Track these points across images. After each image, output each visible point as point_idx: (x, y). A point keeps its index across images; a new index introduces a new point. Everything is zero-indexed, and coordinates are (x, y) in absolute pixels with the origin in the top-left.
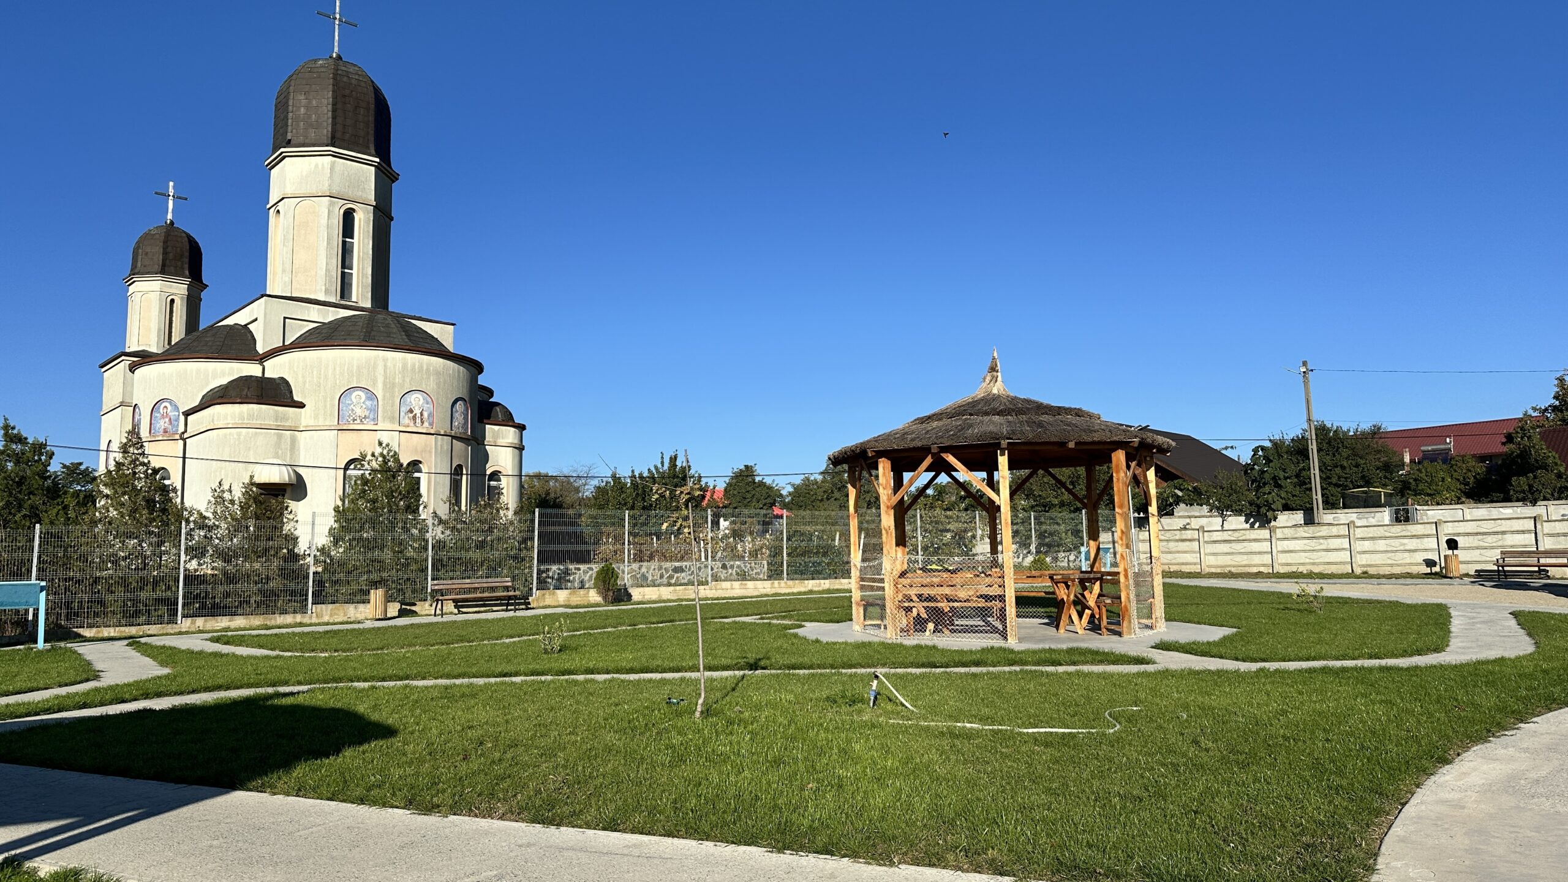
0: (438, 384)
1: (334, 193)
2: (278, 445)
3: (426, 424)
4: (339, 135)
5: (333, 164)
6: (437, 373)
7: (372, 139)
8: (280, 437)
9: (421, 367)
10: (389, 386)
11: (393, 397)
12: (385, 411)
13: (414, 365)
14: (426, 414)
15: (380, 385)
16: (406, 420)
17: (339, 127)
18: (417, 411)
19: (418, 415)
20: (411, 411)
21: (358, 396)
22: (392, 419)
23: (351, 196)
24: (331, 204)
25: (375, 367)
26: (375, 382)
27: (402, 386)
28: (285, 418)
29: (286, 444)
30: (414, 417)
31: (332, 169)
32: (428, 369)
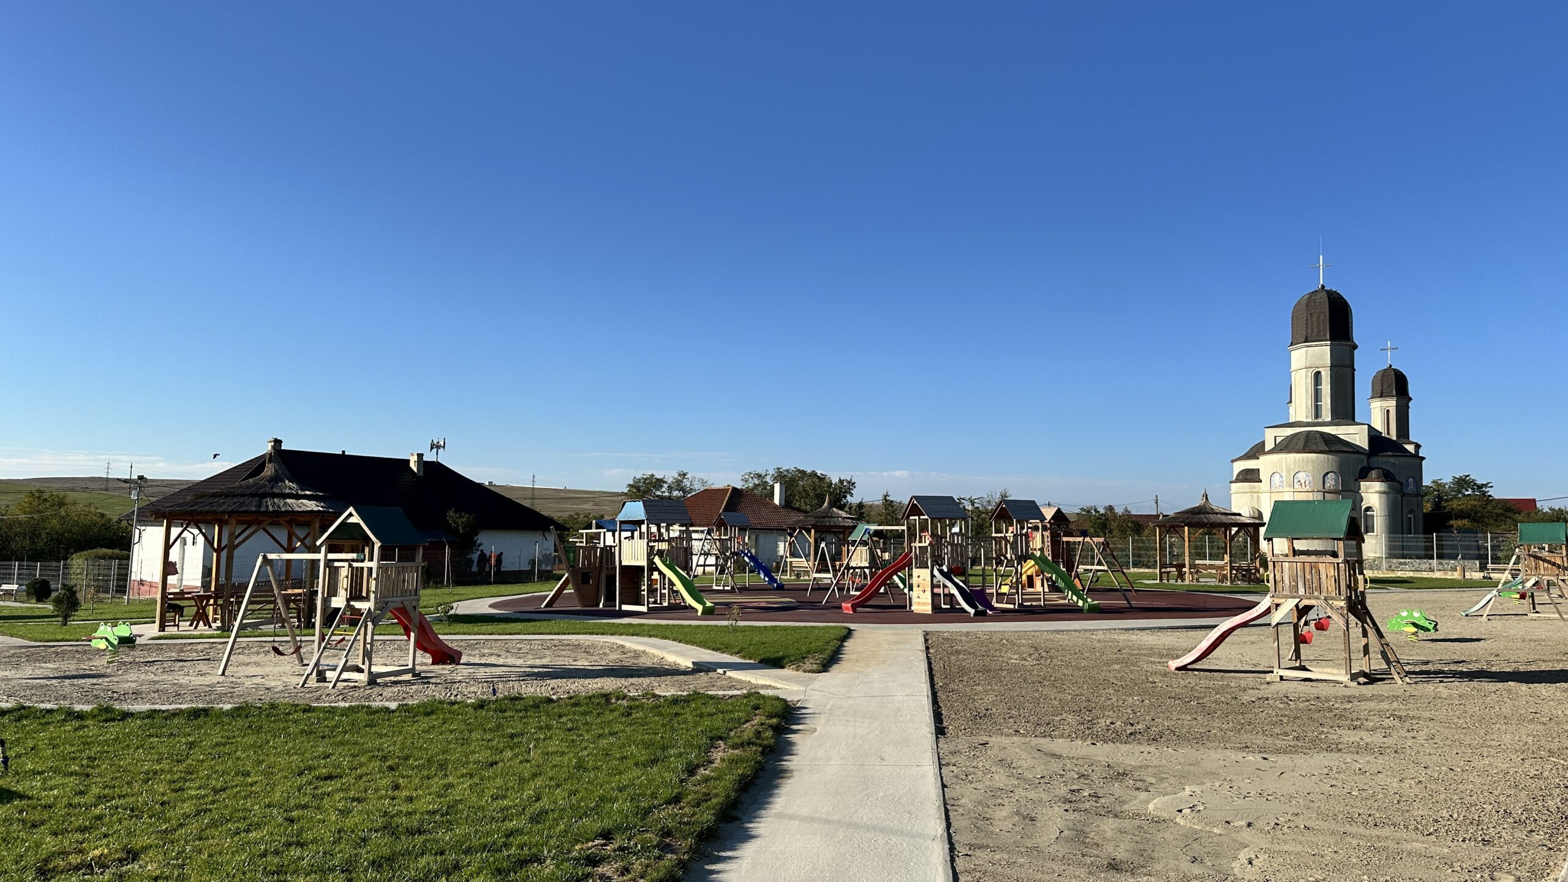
0: (1314, 467)
1: (1308, 365)
2: (1252, 500)
3: (1308, 487)
4: (1309, 335)
5: (1307, 351)
6: (1313, 461)
7: (1328, 331)
8: (1252, 496)
9: (1303, 460)
10: (1288, 470)
11: (1290, 475)
12: (1287, 482)
13: (1299, 459)
14: (1307, 482)
15: (1284, 470)
16: (1297, 486)
17: (1309, 331)
18: (1303, 481)
19: (1303, 483)
20: (1299, 481)
21: (1277, 476)
22: (1290, 486)
23: (1317, 365)
24: (1307, 372)
25: (1282, 461)
26: (1282, 469)
27: (1294, 470)
28: (1254, 488)
29: (1255, 499)
30: (1301, 484)
31: (1306, 354)
32: (1307, 460)
